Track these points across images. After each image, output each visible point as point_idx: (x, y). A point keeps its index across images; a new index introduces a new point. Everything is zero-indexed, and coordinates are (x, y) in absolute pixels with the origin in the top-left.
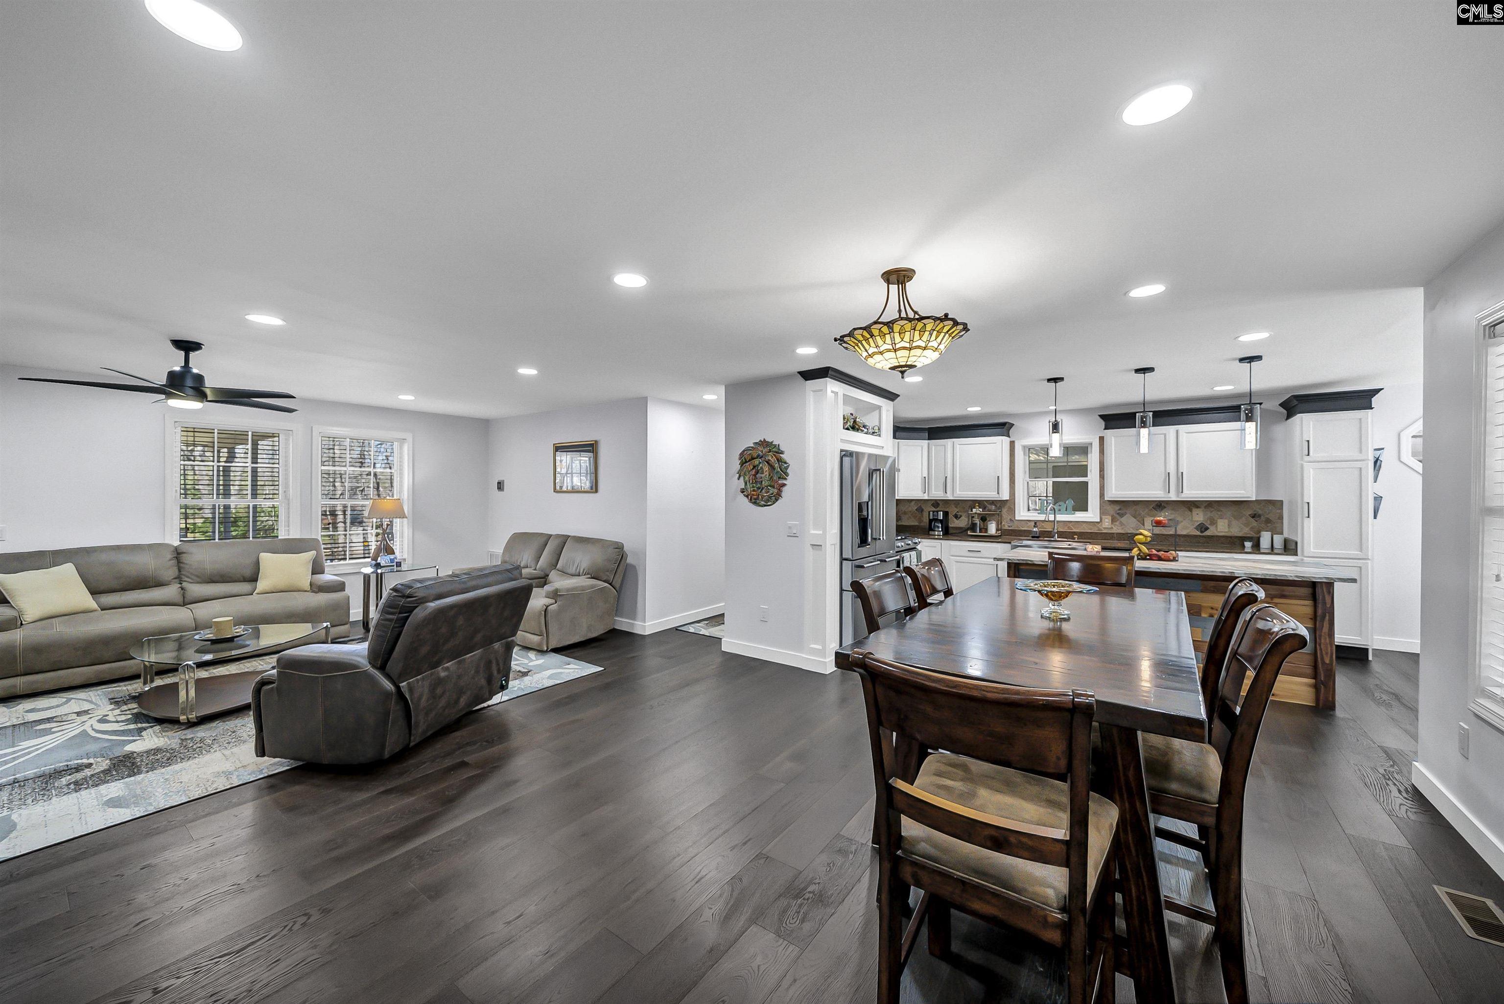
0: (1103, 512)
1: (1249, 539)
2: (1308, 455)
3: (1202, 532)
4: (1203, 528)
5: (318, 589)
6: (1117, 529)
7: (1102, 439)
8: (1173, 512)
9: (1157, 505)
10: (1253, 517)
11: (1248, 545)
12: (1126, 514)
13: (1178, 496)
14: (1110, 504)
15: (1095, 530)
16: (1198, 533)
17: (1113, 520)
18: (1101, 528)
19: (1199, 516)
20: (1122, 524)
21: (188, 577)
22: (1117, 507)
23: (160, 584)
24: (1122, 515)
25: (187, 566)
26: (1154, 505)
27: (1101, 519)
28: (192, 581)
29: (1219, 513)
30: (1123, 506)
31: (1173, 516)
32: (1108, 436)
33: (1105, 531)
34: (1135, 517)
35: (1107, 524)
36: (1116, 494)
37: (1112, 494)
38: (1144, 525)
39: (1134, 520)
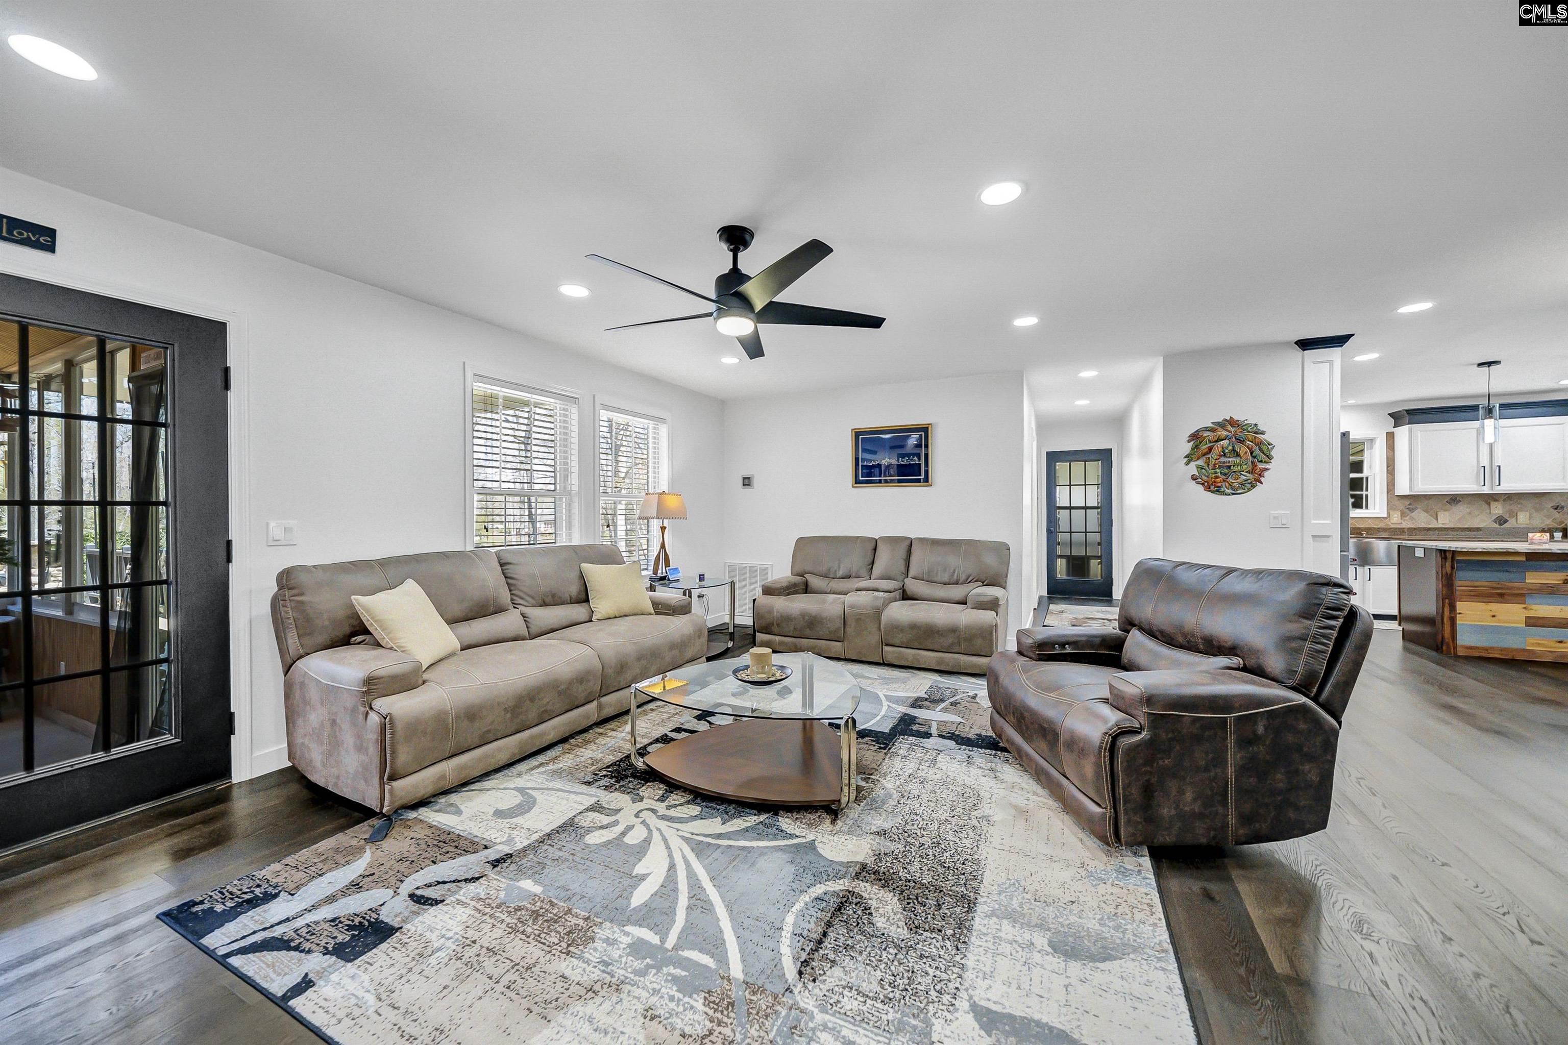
0: (1390, 507)
3: (1501, 525)
4: (1501, 521)
5: (662, 609)
6: (1407, 524)
7: (1390, 436)
8: (1469, 506)
9: (1451, 499)
10: (1556, 508)
12: (1416, 509)
13: (1492, 489)
14: (1399, 500)
15: (1381, 525)
16: (1498, 526)
17: (1403, 515)
18: (1388, 523)
19: (1498, 509)
20: (1412, 519)
21: (522, 598)
22: (1407, 502)
23: (500, 610)
24: (1413, 511)
25: (519, 583)
26: (1448, 499)
27: (1389, 514)
28: (527, 604)
29: (1519, 507)
30: (1414, 500)
31: (1468, 510)
32: (1403, 433)
33: (1393, 526)
34: (1427, 511)
35: (1396, 520)
36: (1422, 488)
37: (1403, 488)
38: (1437, 519)
39: (1426, 514)
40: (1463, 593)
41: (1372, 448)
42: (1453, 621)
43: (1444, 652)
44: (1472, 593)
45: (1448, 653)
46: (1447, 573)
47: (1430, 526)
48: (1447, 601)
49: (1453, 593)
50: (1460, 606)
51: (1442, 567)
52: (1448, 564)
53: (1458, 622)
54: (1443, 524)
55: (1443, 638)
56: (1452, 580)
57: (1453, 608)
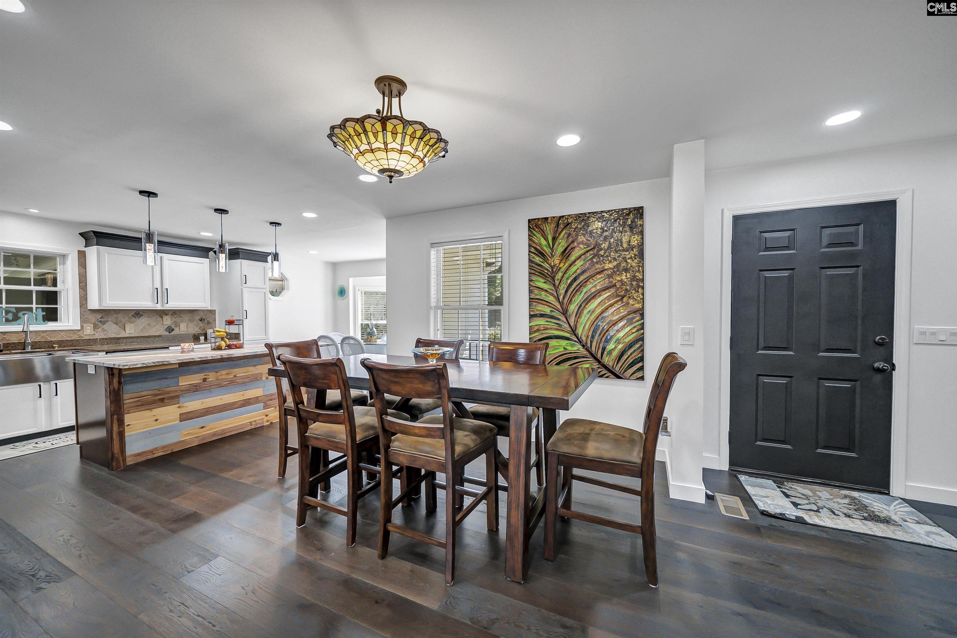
0: (84, 320)
1: (201, 334)
2: (246, 283)
3: (170, 332)
4: (170, 330)
6: (99, 335)
7: (82, 255)
8: (148, 319)
9: (136, 313)
10: (201, 321)
11: (202, 338)
12: (107, 321)
13: (163, 306)
14: (91, 313)
15: (75, 337)
16: (168, 333)
17: (95, 327)
18: (82, 335)
19: (168, 321)
20: (103, 330)
22: (99, 316)
24: (104, 323)
26: (132, 313)
27: (82, 327)
29: (181, 319)
30: (105, 314)
31: (148, 322)
32: (92, 252)
33: (87, 338)
34: (116, 323)
35: (89, 331)
36: (110, 303)
37: (94, 303)
38: (125, 330)
39: (115, 326)
40: (131, 405)
41: (64, 263)
42: (122, 435)
43: (114, 468)
44: (139, 403)
45: (118, 467)
46: (114, 389)
47: (119, 336)
48: (115, 417)
49: (120, 408)
50: (128, 419)
51: (110, 385)
52: (115, 380)
53: (126, 434)
54: (130, 334)
55: (113, 454)
56: (120, 395)
57: (121, 422)
